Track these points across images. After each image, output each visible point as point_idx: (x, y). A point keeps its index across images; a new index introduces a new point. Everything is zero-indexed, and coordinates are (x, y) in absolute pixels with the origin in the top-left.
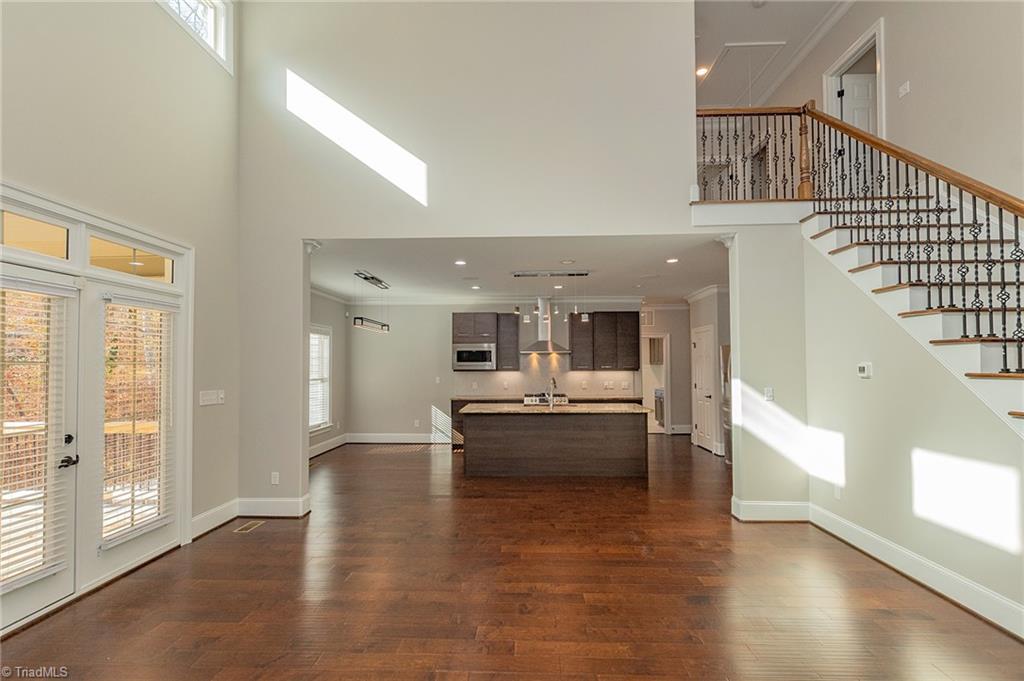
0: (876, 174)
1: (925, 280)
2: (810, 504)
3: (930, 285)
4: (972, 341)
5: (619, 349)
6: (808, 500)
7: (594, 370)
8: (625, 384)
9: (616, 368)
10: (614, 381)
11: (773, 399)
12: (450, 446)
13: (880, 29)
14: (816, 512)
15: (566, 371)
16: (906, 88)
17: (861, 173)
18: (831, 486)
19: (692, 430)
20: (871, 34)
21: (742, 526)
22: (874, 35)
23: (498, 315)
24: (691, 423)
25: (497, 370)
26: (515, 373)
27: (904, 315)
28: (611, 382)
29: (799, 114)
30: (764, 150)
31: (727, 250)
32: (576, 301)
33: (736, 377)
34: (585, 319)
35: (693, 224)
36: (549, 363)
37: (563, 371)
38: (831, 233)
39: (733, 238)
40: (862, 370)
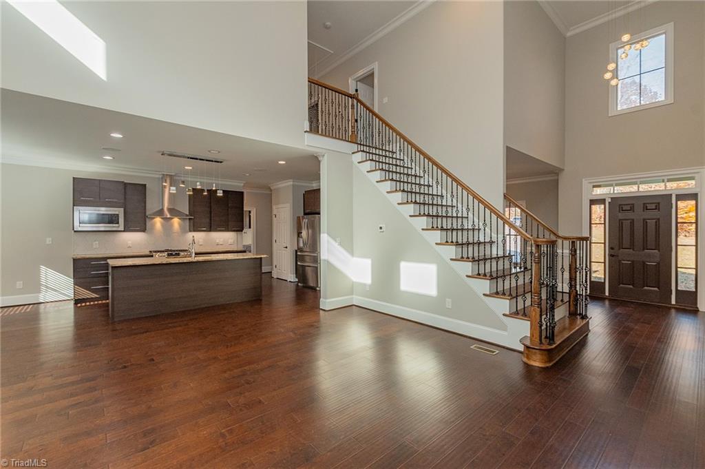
0: (387, 139)
1: (406, 190)
2: (354, 296)
3: (408, 192)
4: (422, 216)
5: (230, 216)
6: (352, 294)
7: (210, 231)
8: (231, 241)
9: (227, 230)
10: (223, 239)
11: (340, 244)
12: (73, 302)
13: (375, 66)
14: (357, 300)
15: (187, 232)
16: (385, 100)
17: (381, 137)
18: (365, 285)
19: (272, 269)
20: (372, 67)
21: (326, 313)
22: (373, 69)
23: (125, 185)
24: (272, 265)
25: (124, 231)
26: (143, 233)
27: (399, 204)
28: (222, 240)
29: (351, 98)
30: (317, 105)
31: (319, 162)
32: (199, 180)
33: (323, 233)
34: (220, 194)
35: (306, 144)
36: (172, 225)
37: (183, 231)
38: (366, 162)
39: (324, 155)
40: (381, 228)
